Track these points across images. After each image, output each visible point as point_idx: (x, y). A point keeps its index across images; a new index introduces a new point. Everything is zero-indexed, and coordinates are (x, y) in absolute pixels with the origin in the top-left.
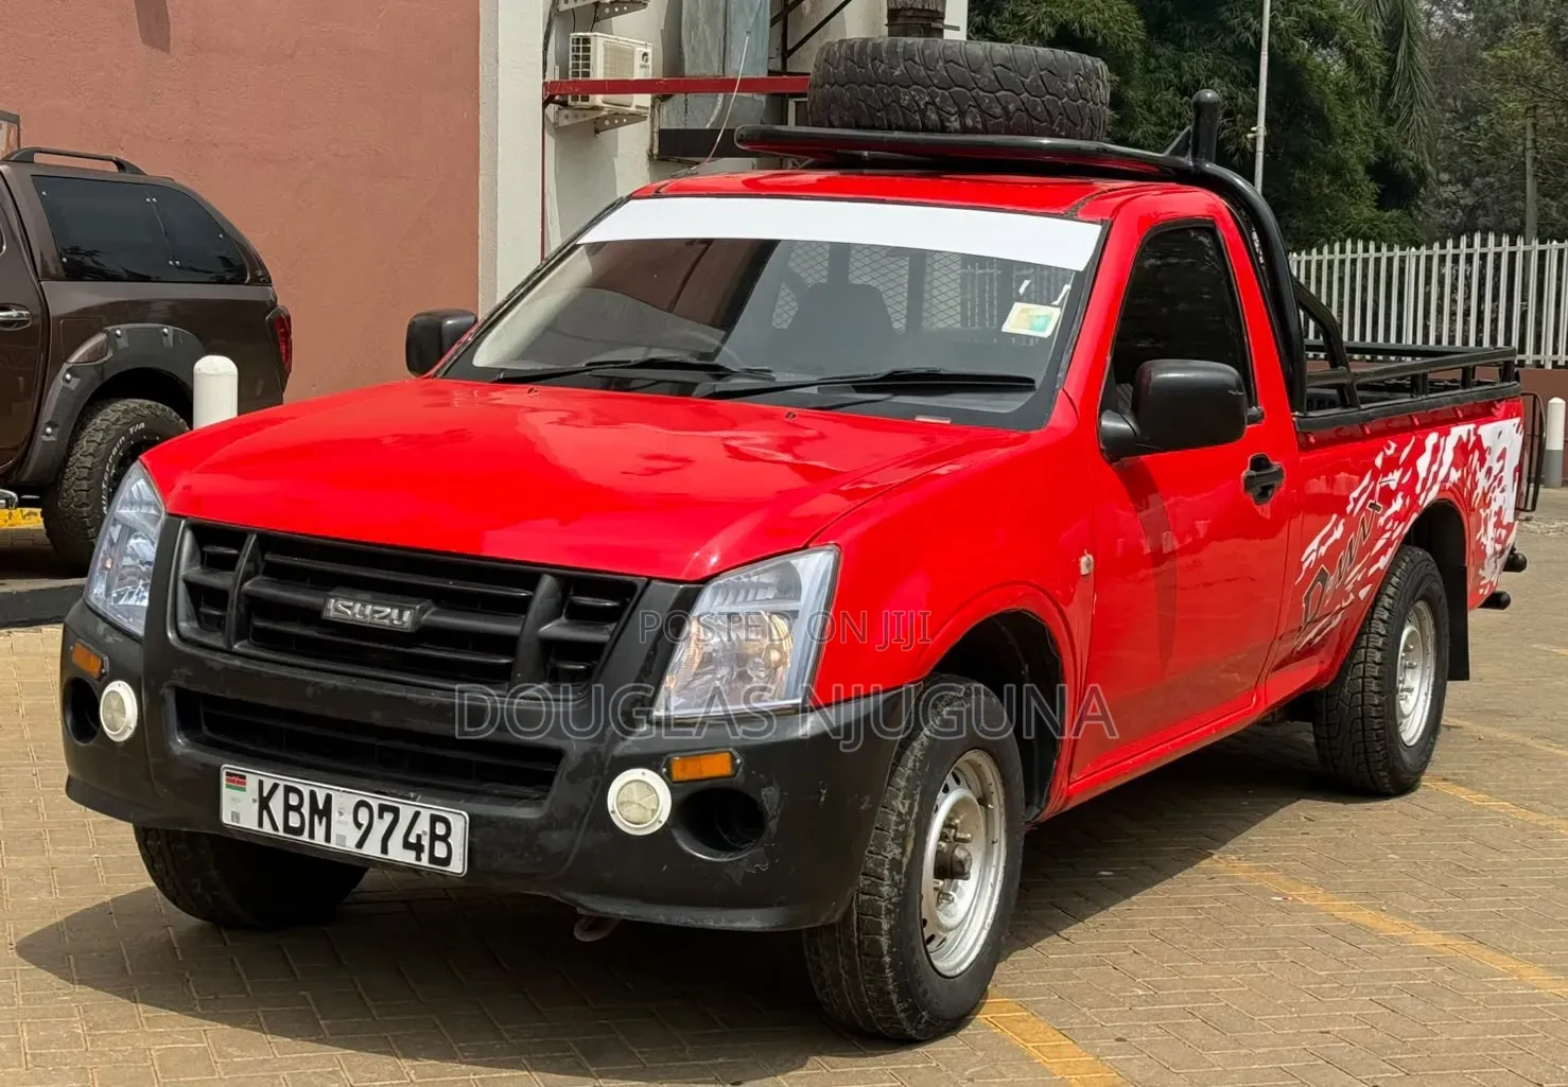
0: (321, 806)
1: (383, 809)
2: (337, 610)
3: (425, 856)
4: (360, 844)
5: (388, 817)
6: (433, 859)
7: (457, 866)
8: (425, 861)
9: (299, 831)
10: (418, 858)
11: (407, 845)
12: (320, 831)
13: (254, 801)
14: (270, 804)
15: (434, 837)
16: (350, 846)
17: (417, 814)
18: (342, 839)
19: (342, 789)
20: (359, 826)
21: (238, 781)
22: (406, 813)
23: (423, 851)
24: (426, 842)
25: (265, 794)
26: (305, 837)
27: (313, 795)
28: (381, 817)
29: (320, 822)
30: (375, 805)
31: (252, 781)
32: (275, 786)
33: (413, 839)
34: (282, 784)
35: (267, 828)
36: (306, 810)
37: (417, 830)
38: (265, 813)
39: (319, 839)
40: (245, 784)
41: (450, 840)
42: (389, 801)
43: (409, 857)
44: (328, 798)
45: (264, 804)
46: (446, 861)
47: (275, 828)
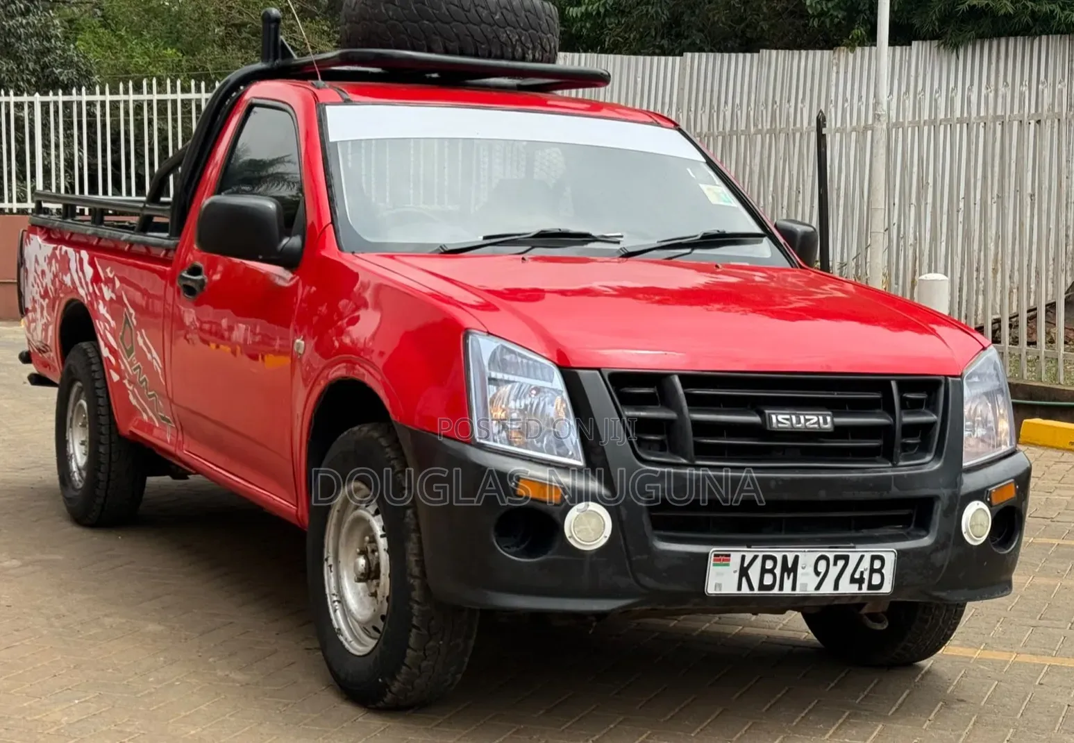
0: (790, 566)
1: (837, 558)
2: (778, 422)
3: (865, 586)
4: (818, 588)
5: (841, 563)
6: (871, 587)
7: (887, 588)
8: (865, 590)
9: (771, 587)
10: (860, 588)
11: (853, 580)
12: (788, 584)
13: (735, 572)
14: (749, 572)
15: (872, 571)
16: (811, 590)
17: (862, 557)
18: (804, 586)
19: (807, 550)
20: (817, 573)
21: (724, 559)
22: (854, 559)
23: (863, 582)
24: (866, 576)
25: (745, 565)
26: (776, 591)
27: (785, 558)
28: (835, 564)
29: (789, 578)
30: (831, 556)
31: (735, 559)
32: (755, 557)
33: (857, 576)
34: (761, 555)
35: (745, 590)
36: (778, 571)
37: (860, 569)
38: (744, 580)
39: (787, 589)
40: (729, 560)
41: (883, 571)
42: (841, 551)
43: (854, 589)
44: (796, 558)
45: (744, 572)
46: (880, 586)
47: (751, 588)
